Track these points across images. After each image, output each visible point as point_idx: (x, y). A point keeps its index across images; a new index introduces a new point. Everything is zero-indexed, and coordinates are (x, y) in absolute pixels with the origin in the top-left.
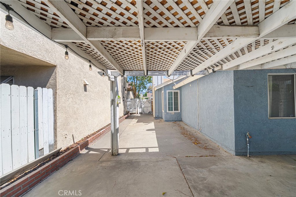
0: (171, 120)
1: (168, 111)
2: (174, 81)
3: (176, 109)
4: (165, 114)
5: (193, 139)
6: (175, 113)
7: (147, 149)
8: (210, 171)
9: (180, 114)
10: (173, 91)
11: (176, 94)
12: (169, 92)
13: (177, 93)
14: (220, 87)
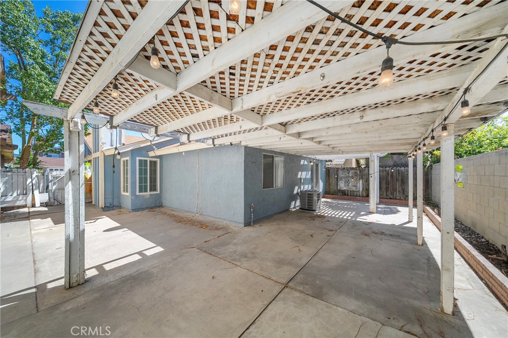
0: (144, 207)
1: (138, 193)
2: (152, 143)
3: (153, 188)
4: (132, 199)
5: (197, 224)
6: (150, 194)
7: (140, 253)
8: (235, 244)
9: (159, 196)
10: (148, 159)
11: (154, 164)
12: (140, 161)
13: (155, 162)
14: (229, 160)
